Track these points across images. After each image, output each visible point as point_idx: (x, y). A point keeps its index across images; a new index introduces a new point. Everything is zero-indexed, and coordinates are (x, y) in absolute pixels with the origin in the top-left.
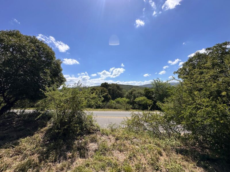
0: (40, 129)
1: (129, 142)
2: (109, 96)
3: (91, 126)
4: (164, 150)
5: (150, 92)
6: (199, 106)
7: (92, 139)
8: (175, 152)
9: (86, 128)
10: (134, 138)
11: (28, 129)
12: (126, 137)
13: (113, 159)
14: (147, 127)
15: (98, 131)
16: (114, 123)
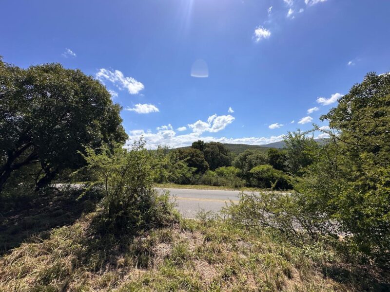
0: (85, 215)
1: (230, 246)
2: (206, 163)
3: (165, 213)
4: (298, 267)
5: (278, 156)
6: (372, 184)
7: (164, 236)
8: (320, 273)
9: (155, 216)
10: (239, 240)
11: (67, 214)
12: (225, 238)
13: (192, 275)
14: (268, 220)
15: (175, 223)
16: (208, 211)
